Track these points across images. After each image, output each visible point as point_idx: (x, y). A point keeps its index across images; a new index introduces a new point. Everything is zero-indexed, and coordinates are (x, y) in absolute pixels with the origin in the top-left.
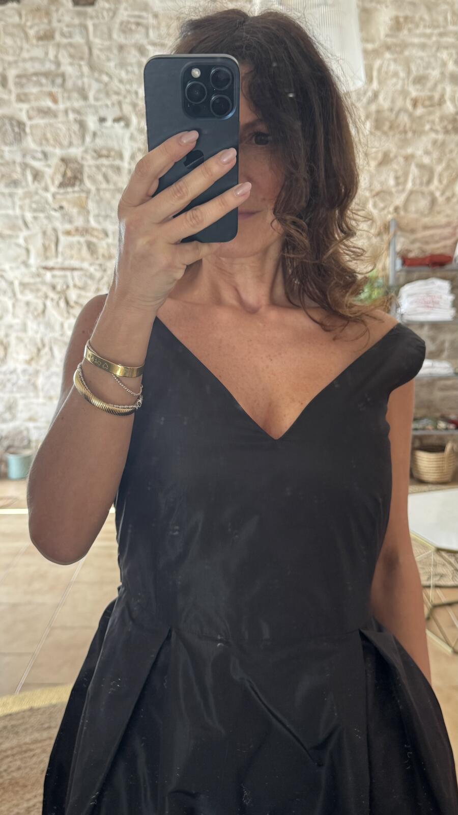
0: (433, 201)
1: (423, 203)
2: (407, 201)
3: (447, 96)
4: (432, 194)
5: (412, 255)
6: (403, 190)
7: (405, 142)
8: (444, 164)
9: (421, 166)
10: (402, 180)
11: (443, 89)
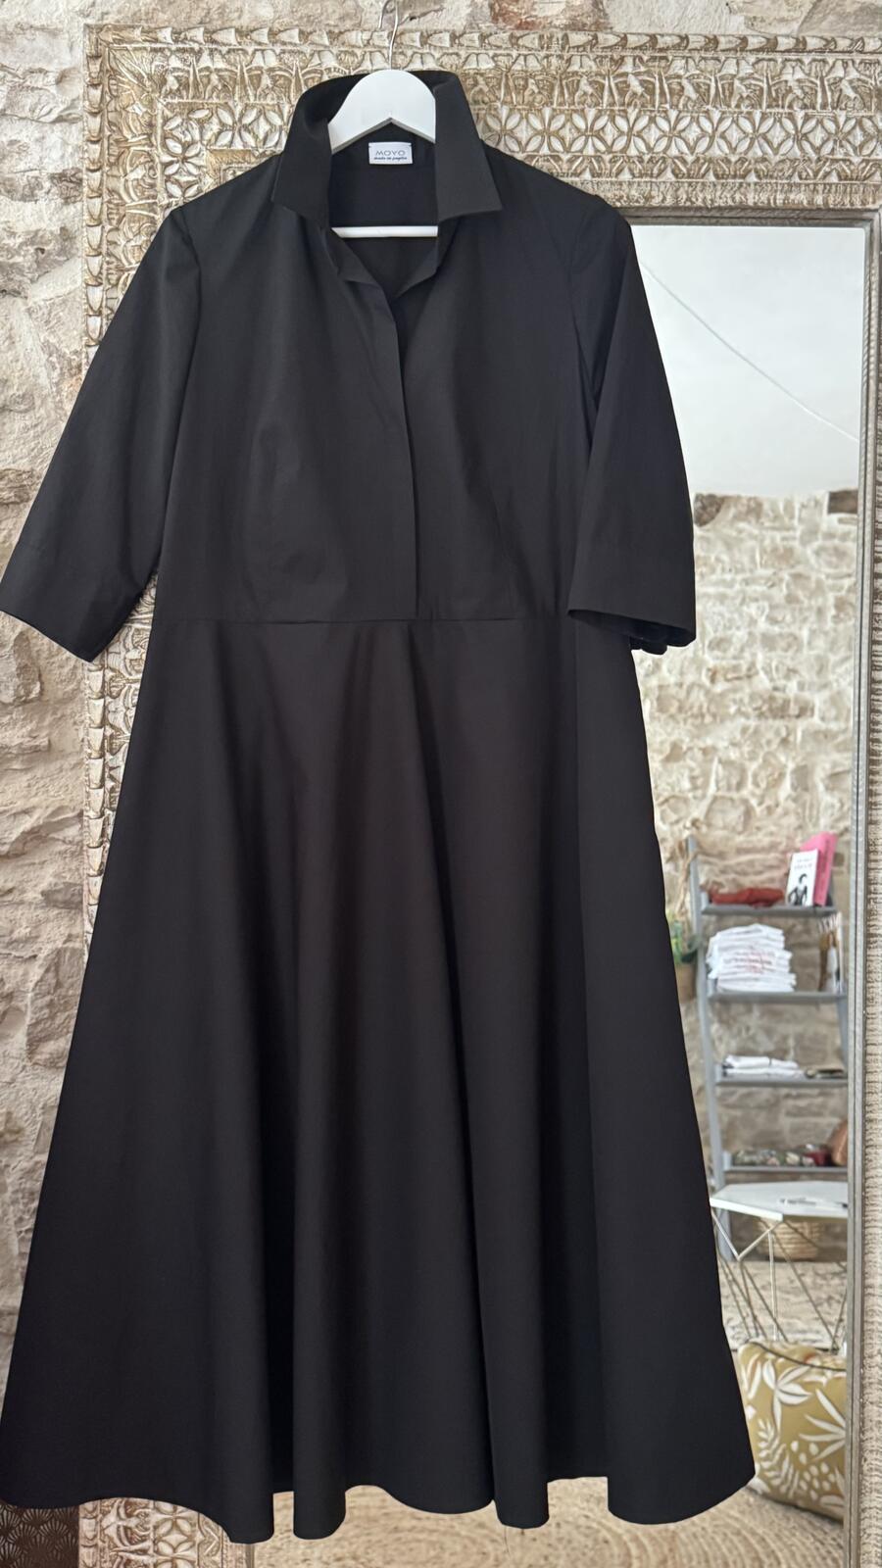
0: (748, 813)
1: (734, 816)
2: (709, 810)
3: (759, 666)
4: (745, 802)
5: (724, 891)
6: (704, 796)
7: (701, 730)
8: (760, 760)
9: (726, 763)
10: (699, 782)
11: (754, 655)
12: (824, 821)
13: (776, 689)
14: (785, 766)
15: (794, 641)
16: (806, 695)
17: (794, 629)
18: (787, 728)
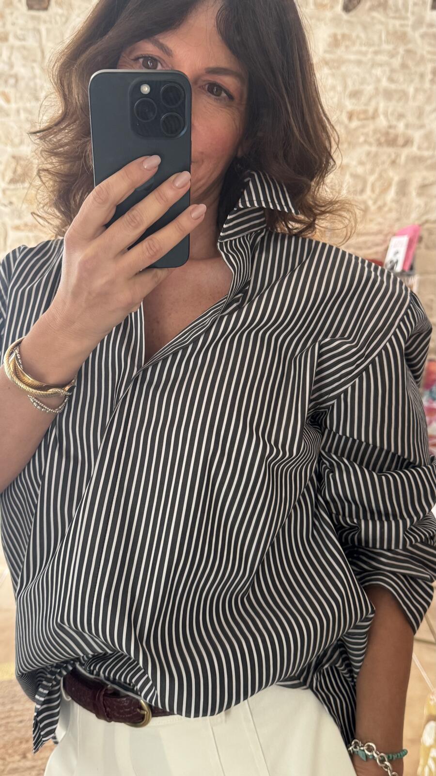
0: (366, 210)
3: (381, 111)
4: (365, 202)
8: (376, 175)
9: (355, 176)
11: (378, 103)
12: (414, 216)
13: (390, 127)
14: (392, 179)
15: (404, 95)
16: (410, 132)
17: (404, 87)
18: (395, 153)
